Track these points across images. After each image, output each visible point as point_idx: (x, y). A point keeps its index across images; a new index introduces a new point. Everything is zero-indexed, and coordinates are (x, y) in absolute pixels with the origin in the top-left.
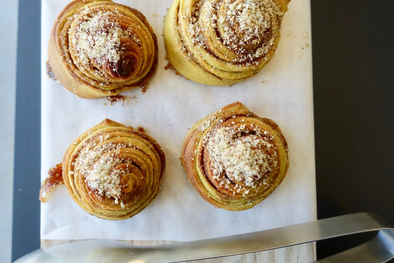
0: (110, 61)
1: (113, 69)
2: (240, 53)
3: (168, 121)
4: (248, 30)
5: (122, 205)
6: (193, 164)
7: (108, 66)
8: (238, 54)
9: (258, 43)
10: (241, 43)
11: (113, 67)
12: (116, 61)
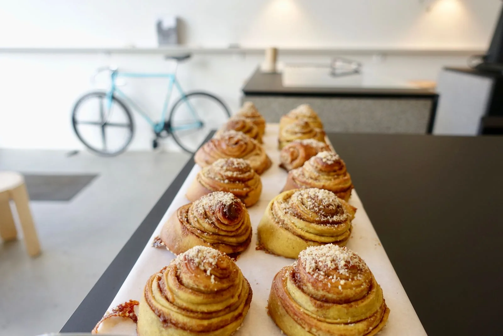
0: (224, 204)
1: (224, 210)
2: (321, 214)
3: (255, 280)
4: (325, 199)
5: (212, 280)
6: (284, 283)
7: (221, 207)
8: (319, 215)
9: (334, 208)
10: (321, 207)
11: (225, 208)
12: (228, 204)
